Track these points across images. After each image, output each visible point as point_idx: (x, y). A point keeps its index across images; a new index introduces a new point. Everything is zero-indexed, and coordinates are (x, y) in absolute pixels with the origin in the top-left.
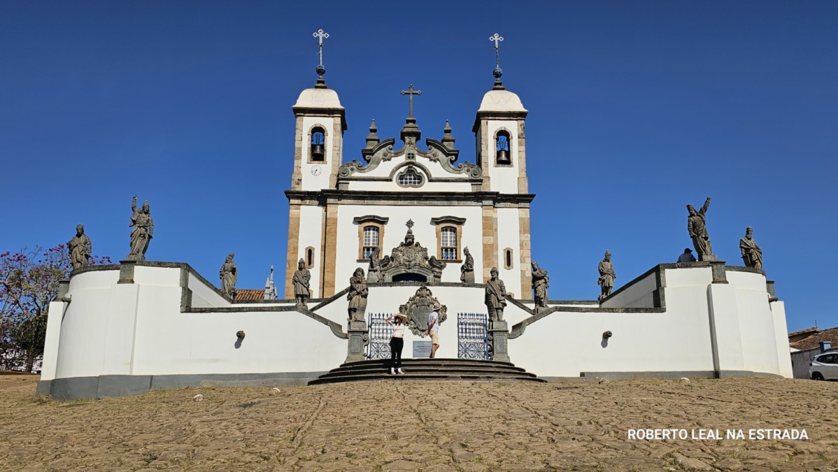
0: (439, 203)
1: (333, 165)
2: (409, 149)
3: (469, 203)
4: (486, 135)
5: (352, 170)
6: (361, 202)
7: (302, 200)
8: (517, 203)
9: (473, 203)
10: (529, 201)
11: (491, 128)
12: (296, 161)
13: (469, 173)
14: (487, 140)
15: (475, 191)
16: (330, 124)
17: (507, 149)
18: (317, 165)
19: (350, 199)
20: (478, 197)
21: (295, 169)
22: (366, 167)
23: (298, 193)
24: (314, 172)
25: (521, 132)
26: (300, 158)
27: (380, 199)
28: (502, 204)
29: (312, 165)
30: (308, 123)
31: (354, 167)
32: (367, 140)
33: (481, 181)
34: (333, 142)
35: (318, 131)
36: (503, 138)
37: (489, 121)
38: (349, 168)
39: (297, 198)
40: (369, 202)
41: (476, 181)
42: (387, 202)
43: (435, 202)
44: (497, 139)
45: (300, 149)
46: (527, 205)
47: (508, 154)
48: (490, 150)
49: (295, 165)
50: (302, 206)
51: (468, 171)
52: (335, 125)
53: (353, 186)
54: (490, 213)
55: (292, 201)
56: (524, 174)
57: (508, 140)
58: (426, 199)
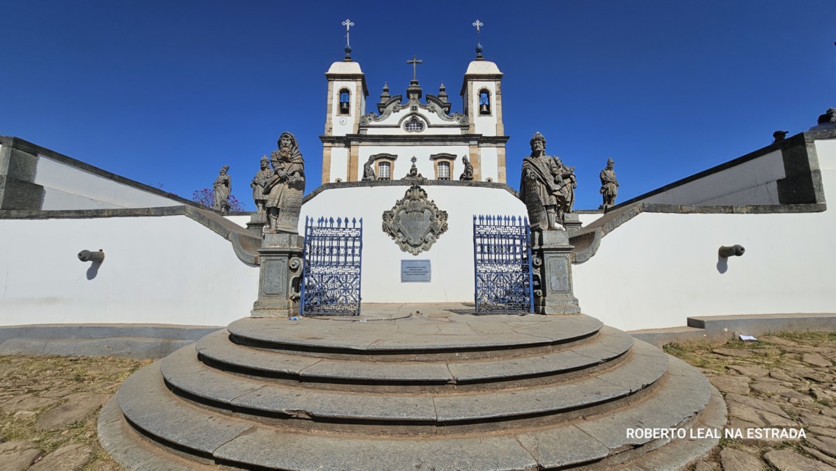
0: (436, 143)
1: (356, 117)
2: (412, 103)
3: (459, 143)
4: (471, 92)
5: (370, 119)
6: (376, 143)
7: (333, 143)
8: (496, 143)
9: (462, 143)
10: (505, 142)
11: (475, 87)
12: (328, 114)
13: (459, 121)
14: (472, 96)
15: (464, 134)
16: (354, 86)
17: (487, 103)
18: (344, 117)
19: (368, 141)
20: (466, 139)
21: (328, 120)
22: (380, 117)
23: (330, 137)
24: (342, 123)
25: (498, 90)
26: (331, 112)
27: (391, 141)
28: (484, 144)
29: (340, 117)
30: (336, 86)
31: (371, 117)
32: (381, 97)
33: (468, 126)
34: (356, 99)
35: (345, 92)
36: (484, 95)
37: (474, 82)
38: (367, 119)
39: (329, 142)
40: (383, 143)
41: (465, 126)
42: (396, 143)
43: (433, 143)
44: (480, 96)
45: (331, 105)
46: (503, 145)
47: (488, 107)
48: (474, 104)
49: (328, 117)
50: (332, 148)
51: (458, 119)
52: (357, 87)
53: (370, 132)
54: (475, 150)
55: (325, 144)
56: (501, 121)
57: (488, 96)
58: (427, 140)
